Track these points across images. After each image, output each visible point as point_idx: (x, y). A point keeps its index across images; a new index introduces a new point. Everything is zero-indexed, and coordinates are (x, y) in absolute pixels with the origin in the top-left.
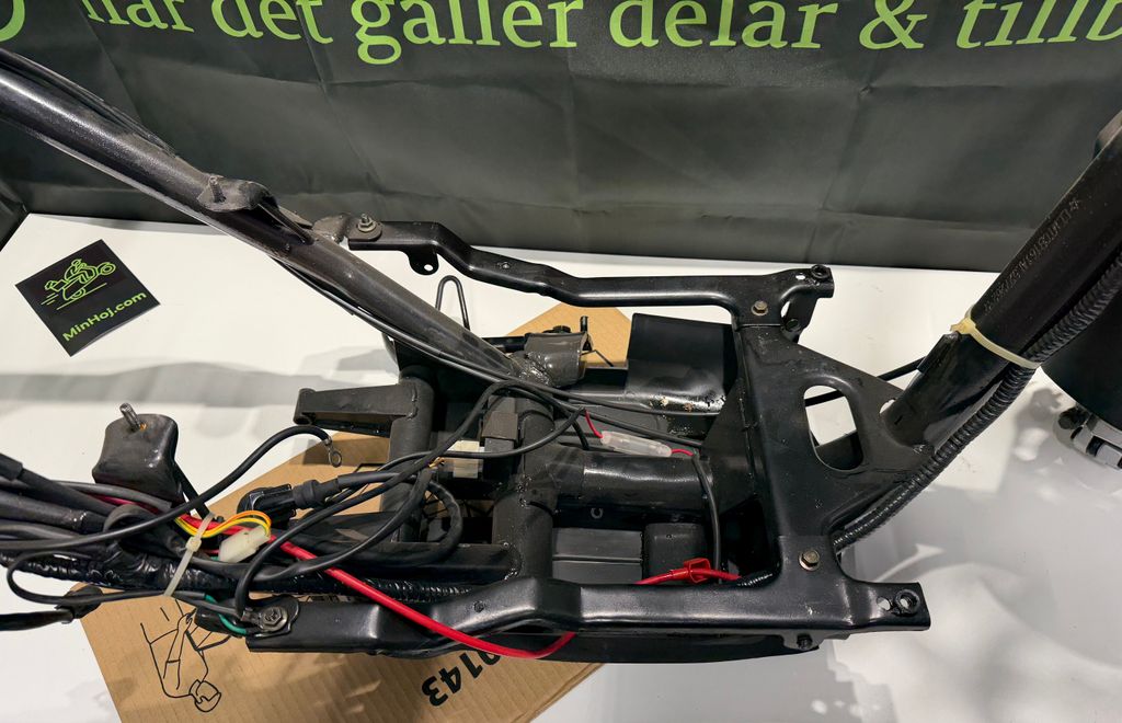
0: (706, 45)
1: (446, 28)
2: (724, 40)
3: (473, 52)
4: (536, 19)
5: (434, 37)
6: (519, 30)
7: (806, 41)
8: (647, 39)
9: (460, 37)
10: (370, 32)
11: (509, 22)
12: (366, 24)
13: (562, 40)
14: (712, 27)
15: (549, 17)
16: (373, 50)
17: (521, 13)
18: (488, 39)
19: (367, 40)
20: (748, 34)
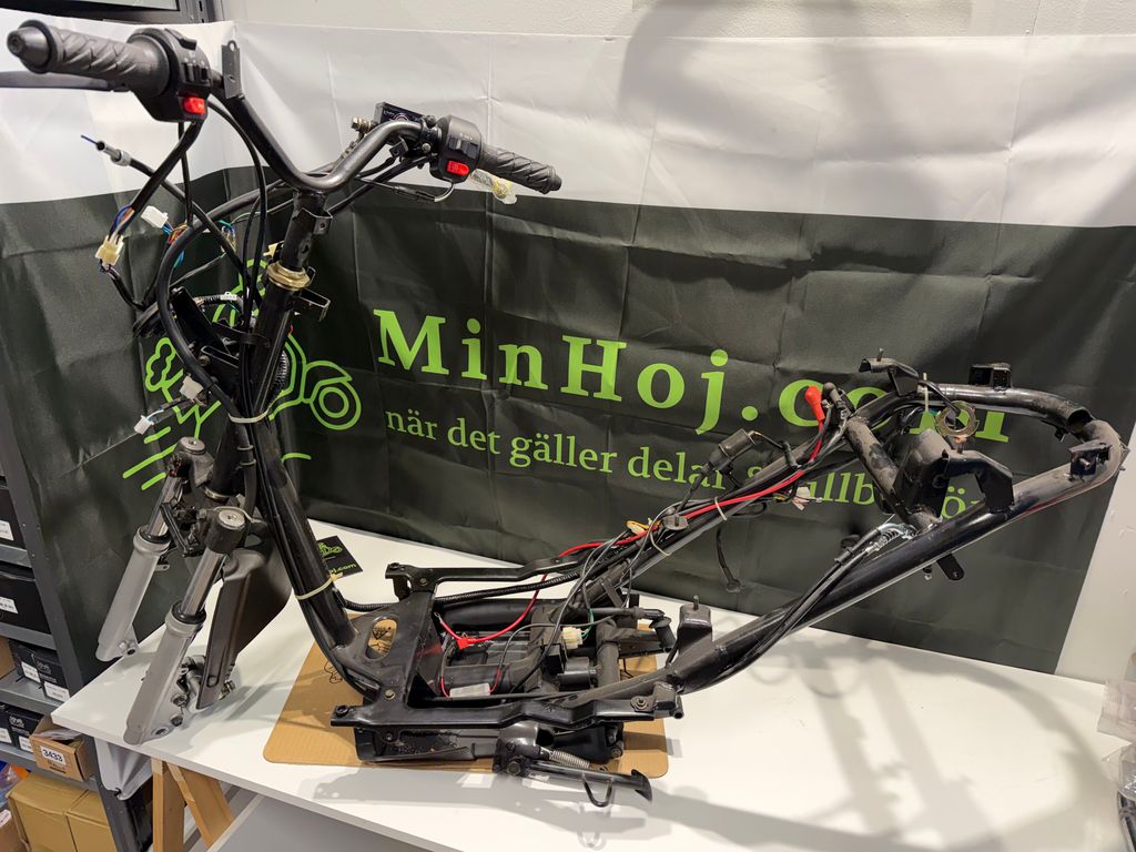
0: (672, 481)
1: (553, 456)
2: (680, 479)
3: (564, 468)
4: (595, 457)
5: (547, 458)
8: (645, 474)
9: (559, 460)
10: (518, 452)
11: (582, 458)
12: (517, 449)
13: (606, 468)
14: (675, 474)
15: (601, 458)
16: (517, 460)
17: (590, 454)
18: (571, 463)
19: (515, 455)
20: (692, 480)
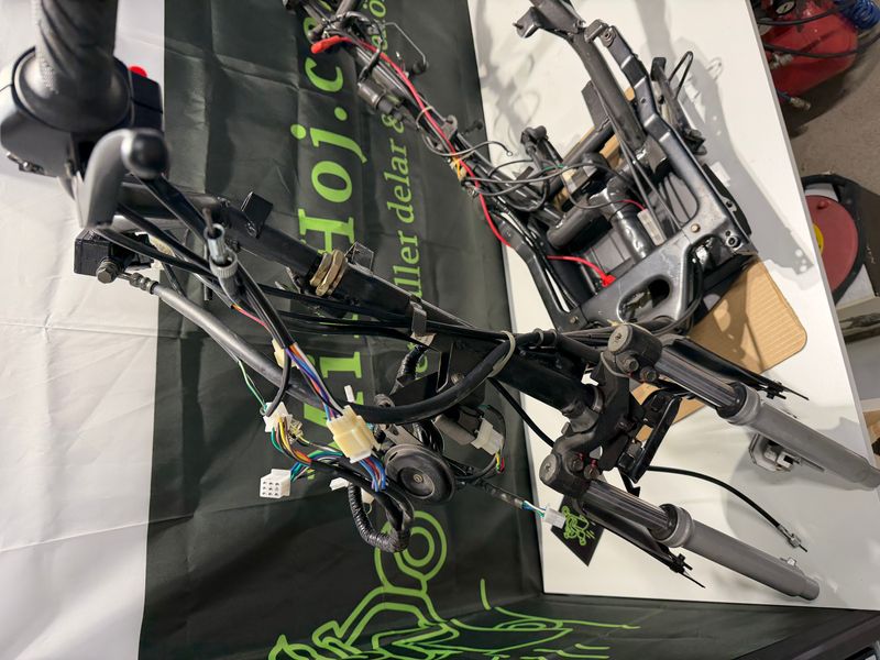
0: (410, 188)
3: (423, 278)
4: (407, 249)
6: (413, 256)
7: (403, 151)
8: (410, 209)
9: (418, 283)
11: (410, 261)
13: (414, 241)
14: (404, 185)
15: (406, 244)
17: (406, 254)
18: (417, 272)
20: (405, 172)
